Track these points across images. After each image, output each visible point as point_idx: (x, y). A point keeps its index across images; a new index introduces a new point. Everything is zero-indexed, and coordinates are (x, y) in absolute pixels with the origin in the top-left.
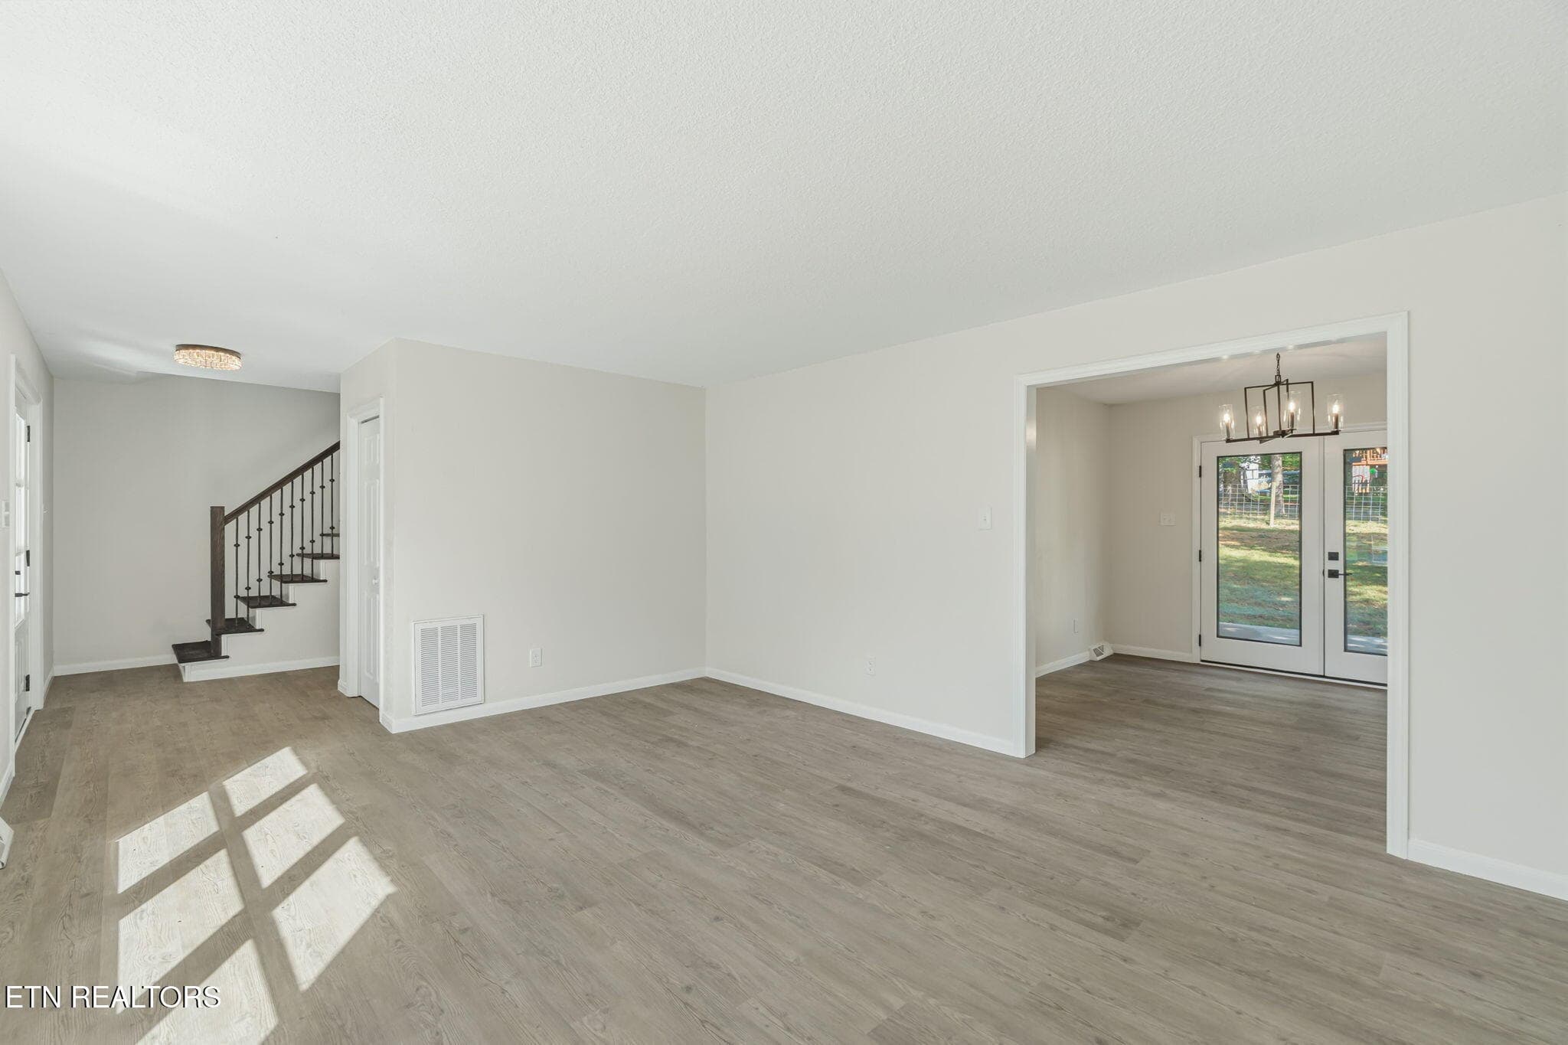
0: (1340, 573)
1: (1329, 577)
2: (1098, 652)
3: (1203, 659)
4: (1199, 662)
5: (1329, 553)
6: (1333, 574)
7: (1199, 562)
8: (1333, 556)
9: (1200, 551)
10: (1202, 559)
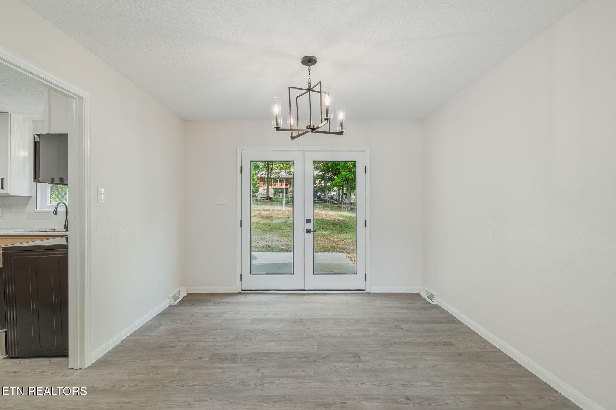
0: (311, 230)
1: (307, 233)
2: (175, 298)
3: (243, 289)
4: (240, 291)
5: (307, 219)
6: (309, 231)
7: (240, 228)
8: (309, 221)
9: (241, 220)
10: (242, 225)
